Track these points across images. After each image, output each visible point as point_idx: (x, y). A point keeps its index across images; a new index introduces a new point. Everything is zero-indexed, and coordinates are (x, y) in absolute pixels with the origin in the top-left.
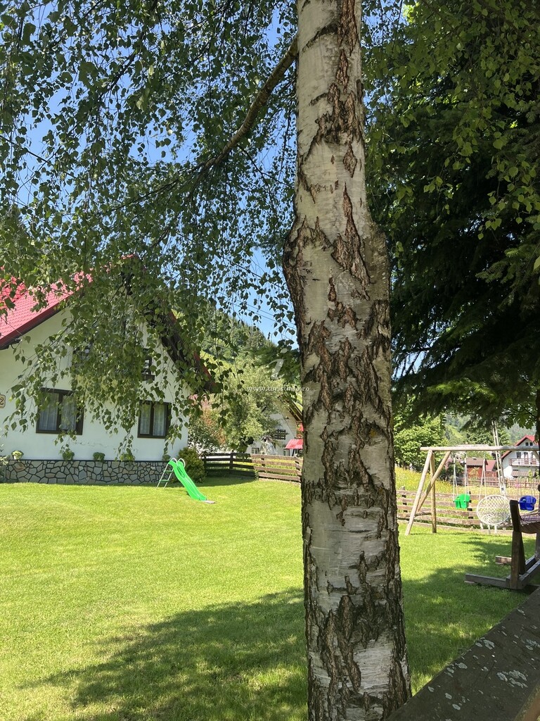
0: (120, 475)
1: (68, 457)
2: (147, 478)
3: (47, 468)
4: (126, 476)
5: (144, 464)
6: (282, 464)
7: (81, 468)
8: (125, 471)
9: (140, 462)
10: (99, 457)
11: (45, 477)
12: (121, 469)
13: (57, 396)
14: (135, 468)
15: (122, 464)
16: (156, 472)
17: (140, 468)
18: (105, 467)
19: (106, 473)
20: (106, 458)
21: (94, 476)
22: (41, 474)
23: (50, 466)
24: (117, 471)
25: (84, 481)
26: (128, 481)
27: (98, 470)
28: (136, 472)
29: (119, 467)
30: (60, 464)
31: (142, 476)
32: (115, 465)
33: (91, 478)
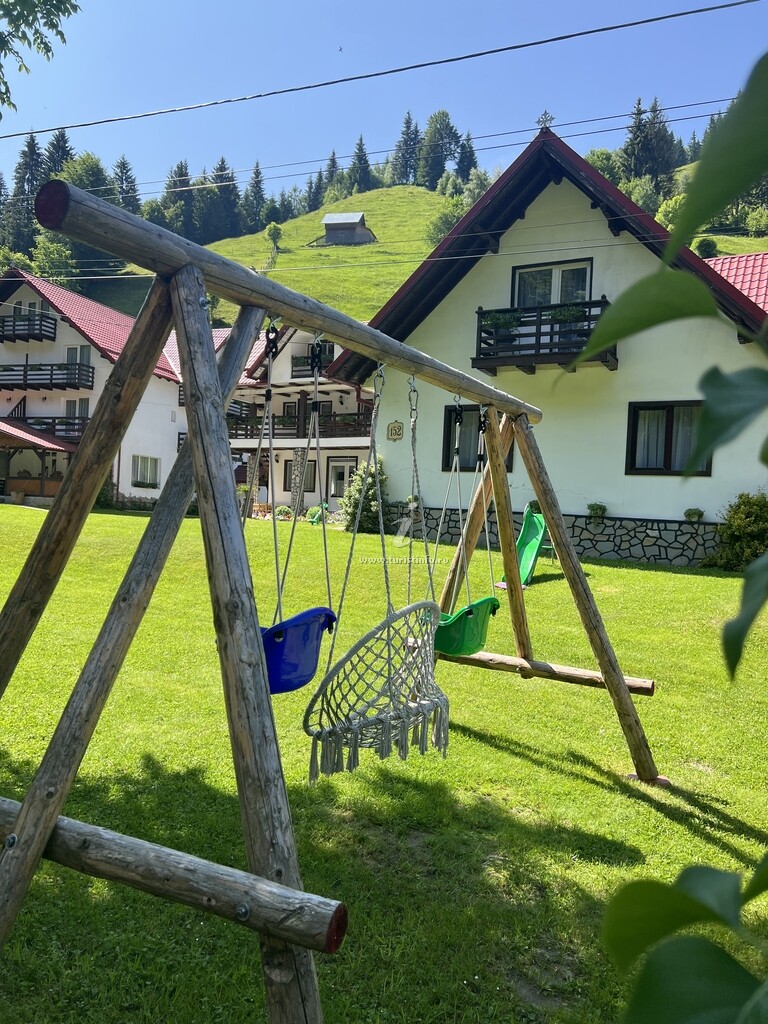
2: (637, 551)
3: (450, 520)
4: (588, 544)
5: (632, 525)
8: (586, 535)
9: (621, 519)
11: (448, 532)
15: (582, 522)
16: (660, 542)
17: (619, 532)
28: (611, 538)
29: (573, 526)
31: (625, 545)
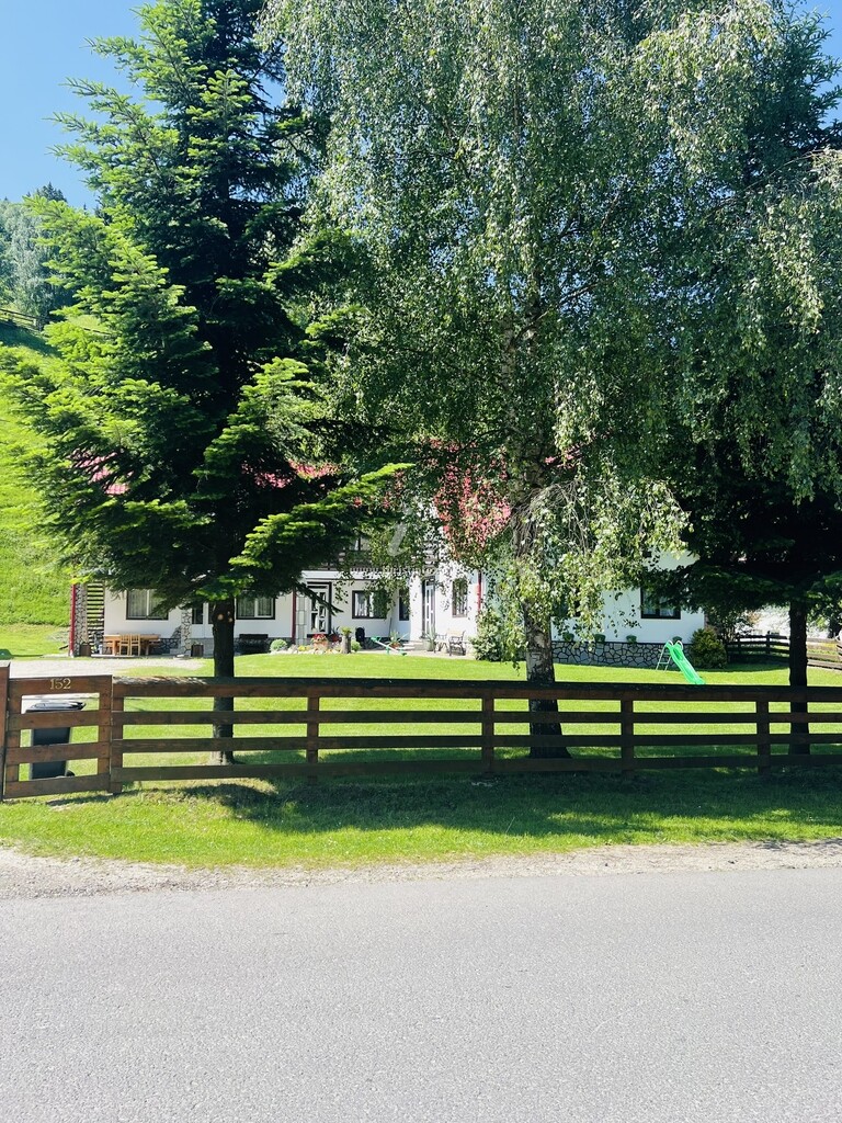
0: (623, 658)
1: (567, 637)
4: (630, 659)
5: (650, 647)
6: (823, 648)
7: (582, 649)
9: (646, 644)
10: (600, 639)
12: (624, 652)
14: (640, 651)
15: (625, 646)
17: (646, 651)
18: (607, 648)
19: (608, 655)
20: (607, 640)
21: (596, 658)
24: (620, 653)
25: (585, 662)
26: (633, 664)
27: (598, 652)
28: (642, 654)
29: (622, 649)
30: (561, 645)
32: (617, 647)
33: (593, 659)
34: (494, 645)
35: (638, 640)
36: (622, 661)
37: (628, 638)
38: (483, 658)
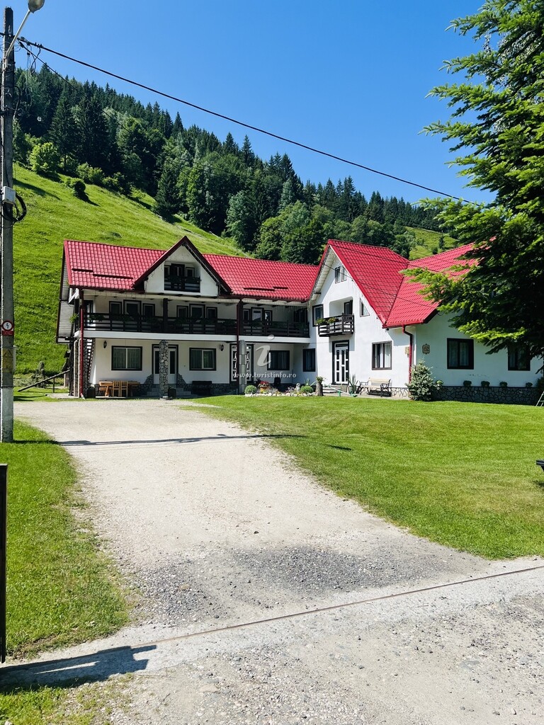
0: (500, 397)
1: (467, 383)
2: (518, 399)
3: (456, 391)
5: (514, 390)
7: (476, 392)
8: (503, 394)
9: (512, 388)
10: (486, 385)
12: (500, 393)
13: (457, 343)
14: (509, 392)
15: (501, 389)
17: (512, 393)
18: (490, 391)
19: (491, 396)
20: (491, 385)
21: (484, 398)
22: (454, 396)
23: (458, 390)
24: (497, 394)
27: (486, 394)
29: (499, 391)
30: (463, 389)
31: (514, 397)
32: (496, 390)
34: (428, 390)
35: (508, 386)
36: (499, 399)
37: (501, 383)
38: (418, 399)
